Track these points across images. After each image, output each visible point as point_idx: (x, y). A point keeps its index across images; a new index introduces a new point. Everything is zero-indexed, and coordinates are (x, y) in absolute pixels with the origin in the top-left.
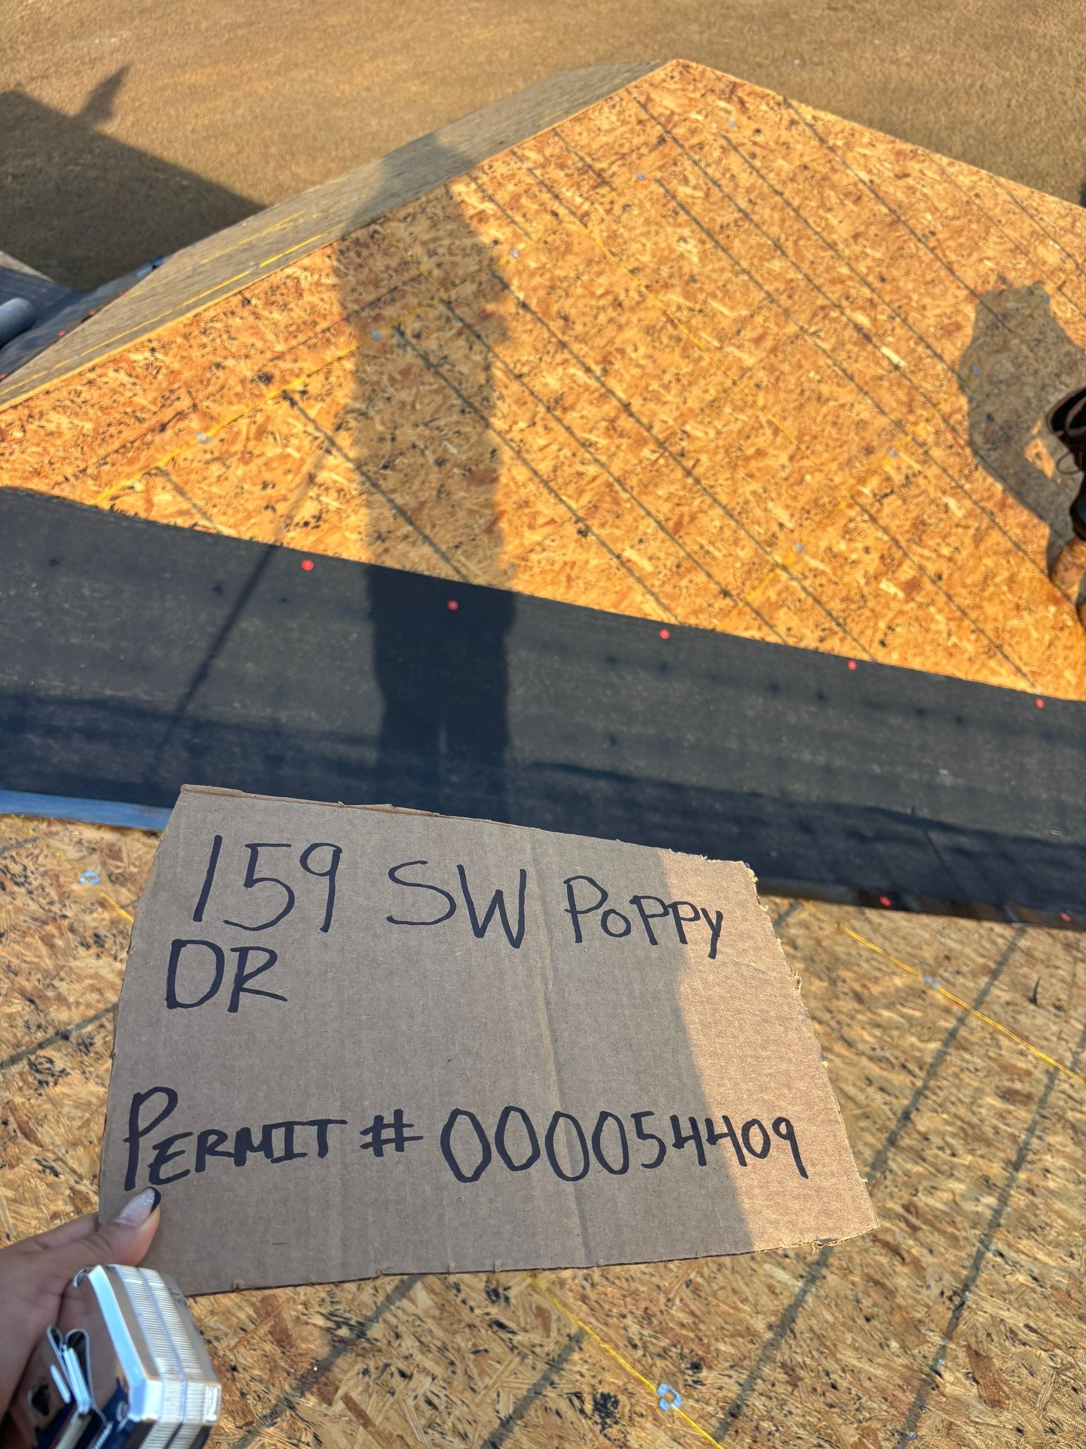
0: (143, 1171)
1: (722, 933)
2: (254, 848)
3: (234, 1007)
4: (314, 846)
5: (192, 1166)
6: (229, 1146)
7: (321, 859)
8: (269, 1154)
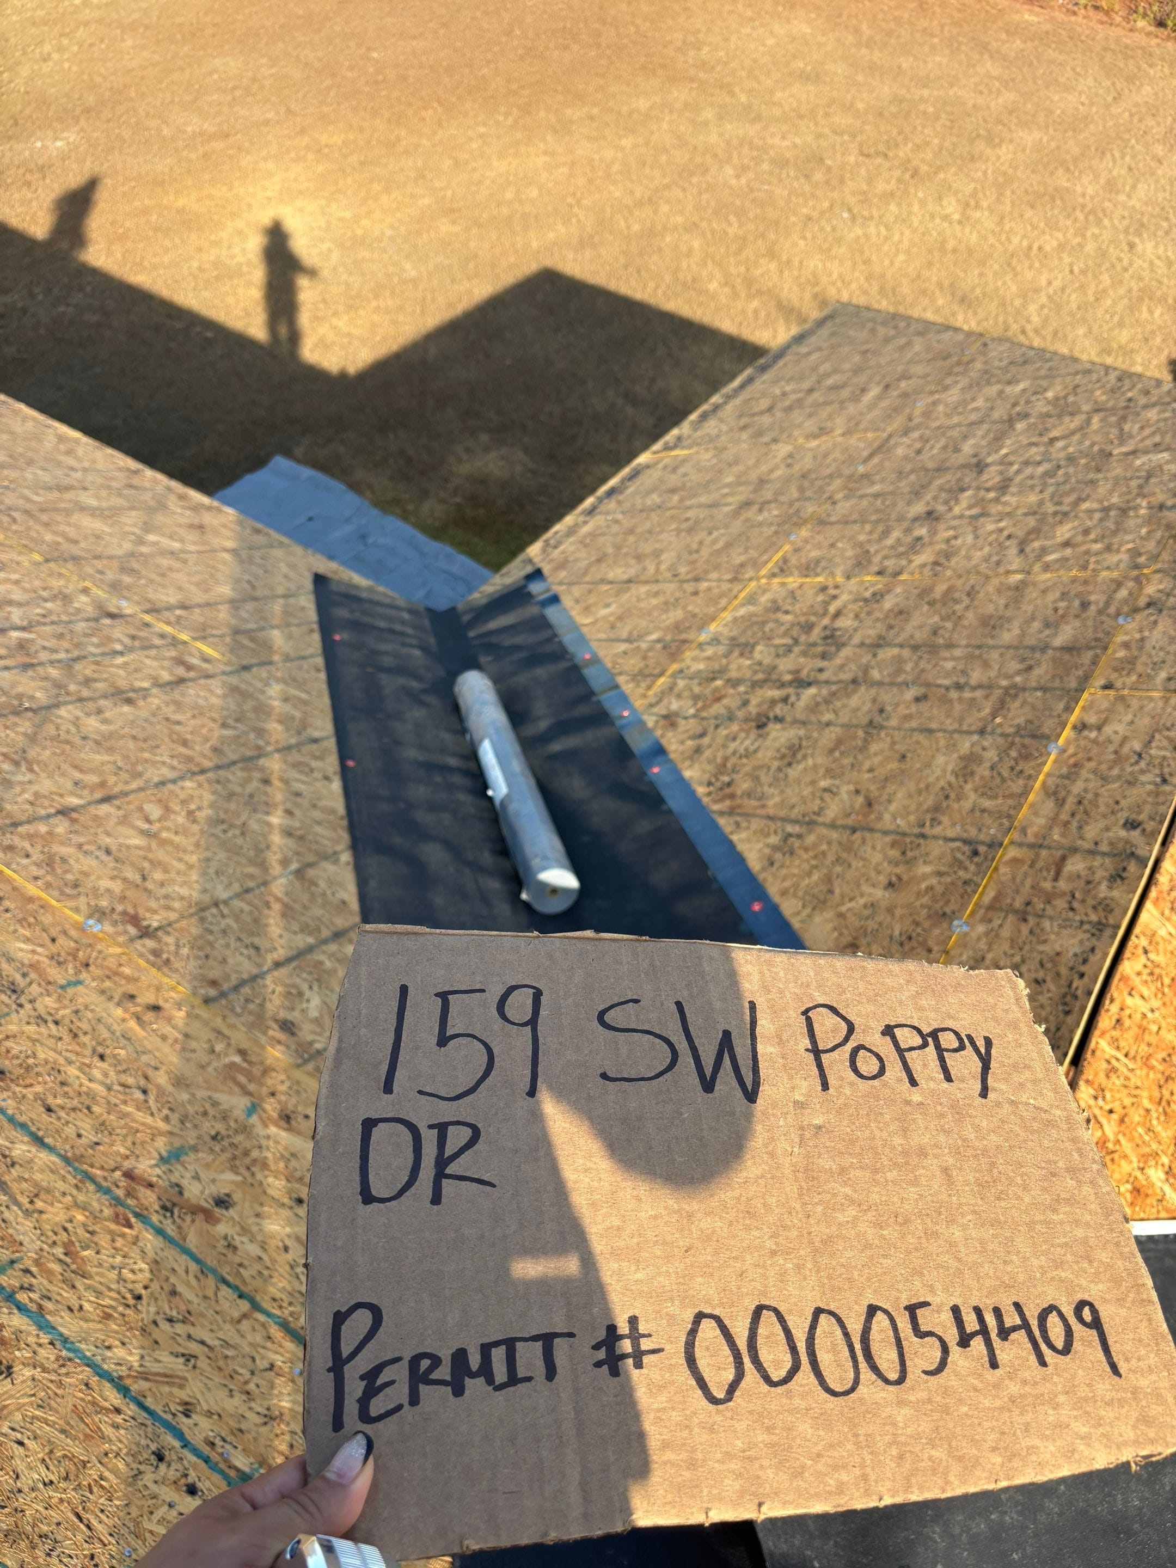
0: (351, 1408)
1: (993, 1064)
2: (444, 996)
3: (436, 1199)
4: (511, 989)
5: (405, 1400)
6: (443, 1372)
7: (520, 1006)
8: (490, 1381)
